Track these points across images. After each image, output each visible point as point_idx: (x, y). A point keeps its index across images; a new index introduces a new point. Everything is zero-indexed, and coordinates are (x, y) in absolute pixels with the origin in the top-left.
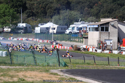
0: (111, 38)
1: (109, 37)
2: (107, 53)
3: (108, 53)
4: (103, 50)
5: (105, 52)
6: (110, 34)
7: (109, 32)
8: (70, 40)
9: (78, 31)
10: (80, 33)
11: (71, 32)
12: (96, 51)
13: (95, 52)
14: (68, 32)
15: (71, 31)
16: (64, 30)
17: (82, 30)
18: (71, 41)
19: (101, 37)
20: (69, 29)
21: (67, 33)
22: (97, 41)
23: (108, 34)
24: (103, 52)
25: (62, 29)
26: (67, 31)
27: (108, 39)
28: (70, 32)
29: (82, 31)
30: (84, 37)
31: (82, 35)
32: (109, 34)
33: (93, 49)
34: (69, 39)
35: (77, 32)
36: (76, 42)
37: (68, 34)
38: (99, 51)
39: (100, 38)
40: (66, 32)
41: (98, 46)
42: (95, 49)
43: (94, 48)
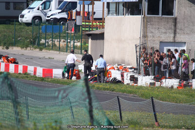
0: (180, 38)
1: (175, 33)
2: (172, 87)
3: (175, 87)
4: (158, 79)
5: (164, 85)
6: (178, 25)
7: (176, 19)
8: (39, 44)
9: (64, 15)
10: (71, 19)
11: (39, 18)
12: (134, 79)
13: (132, 83)
14: (28, 15)
15: (39, 13)
16: (15, 8)
17: (78, 9)
18: (41, 47)
19: (149, 34)
20: (31, 6)
21: (24, 20)
22: (136, 47)
23: (171, 24)
24: (158, 84)
25: (7, 8)
26: (25, 12)
27: (171, 40)
28: (35, 18)
29: (78, 13)
30: (89, 35)
31: (77, 28)
32: (175, 26)
33: (125, 74)
34: (34, 42)
35: (58, 16)
36: (59, 49)
37: (28, 24)
38: (145, 81)
39: (145, 36)
40: (23, 16)
41: (138, 64)
42: (129, 75)
43: (125, 69)
